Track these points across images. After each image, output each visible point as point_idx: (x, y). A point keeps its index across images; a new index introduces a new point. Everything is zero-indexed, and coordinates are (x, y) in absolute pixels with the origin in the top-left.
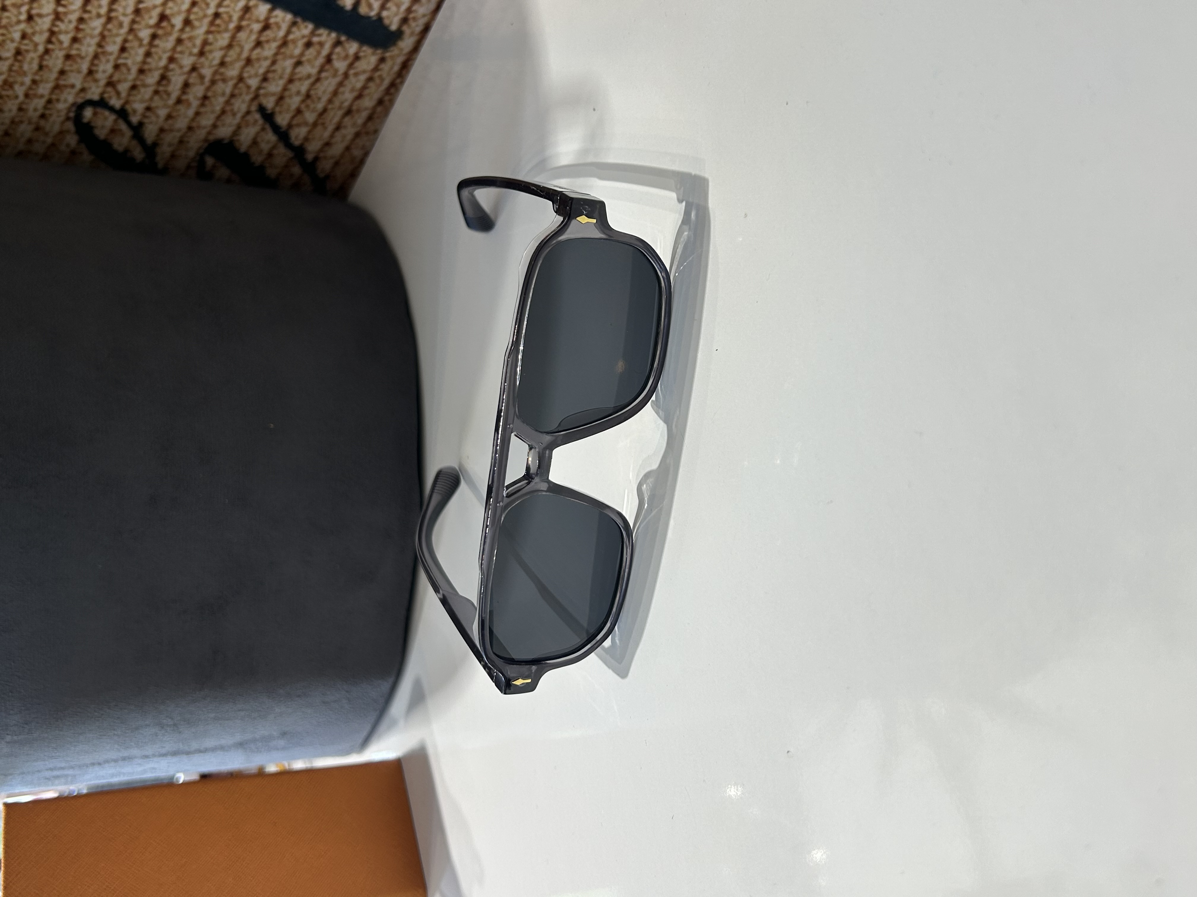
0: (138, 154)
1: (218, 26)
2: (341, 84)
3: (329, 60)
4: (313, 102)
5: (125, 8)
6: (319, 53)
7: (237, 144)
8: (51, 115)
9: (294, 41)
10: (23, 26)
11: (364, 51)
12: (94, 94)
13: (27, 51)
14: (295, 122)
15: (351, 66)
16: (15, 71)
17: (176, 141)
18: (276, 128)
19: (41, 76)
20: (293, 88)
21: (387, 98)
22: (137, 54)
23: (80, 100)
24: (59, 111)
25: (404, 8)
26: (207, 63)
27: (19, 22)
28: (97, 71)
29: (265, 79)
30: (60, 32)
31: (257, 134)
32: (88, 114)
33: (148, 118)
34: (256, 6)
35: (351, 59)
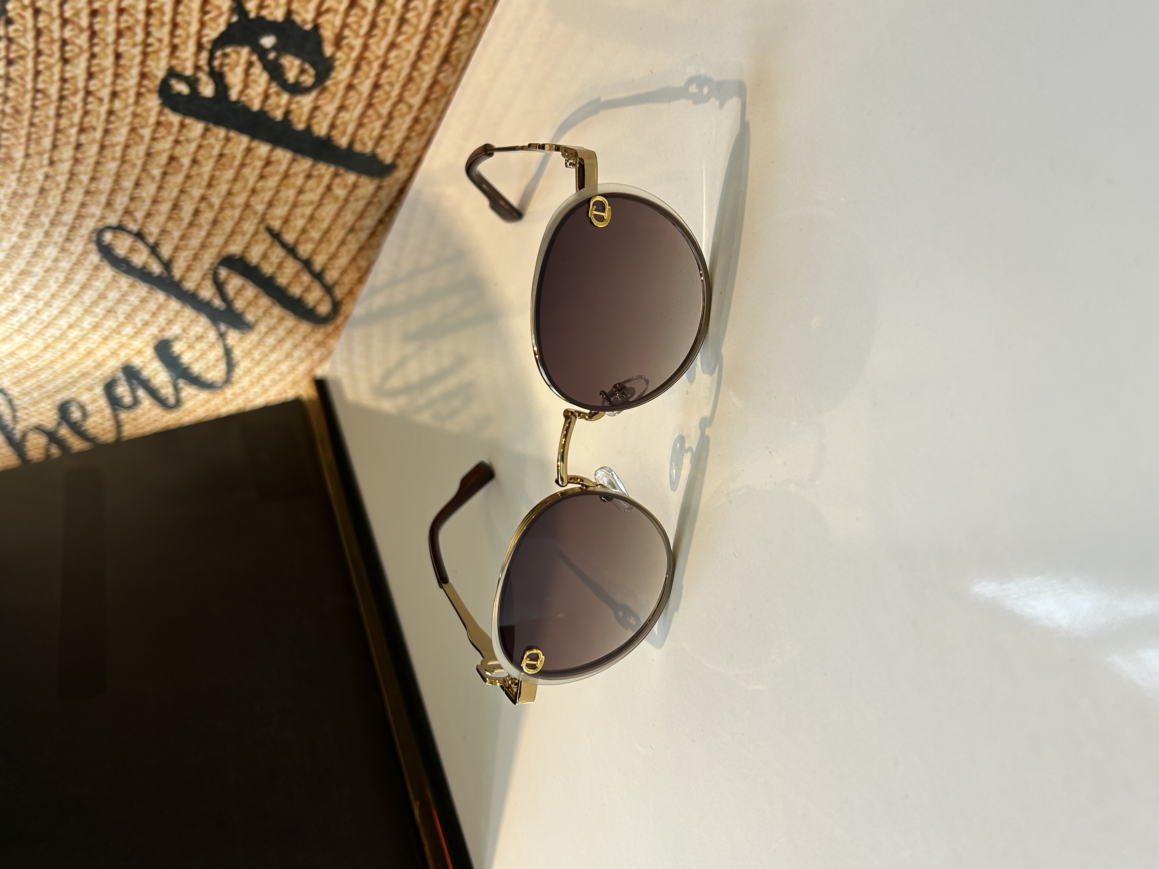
0: (156, 268)
1: (223, 165)
2: (342, 209)
3: (329, 188)
4: (317, 222)
5: (137, 152)
6: (319, 183)
7: (247, 259)
8: (75, 239)
10: (46, 169)
11: (362, 181)
12: (113, 220)
13: (51, 189)
14: (301, 239)
15: (351, 192)
16: (40, 205)
17: (191, 258)
18: (284, 245)
19: (65, 208)
20: (298, 211)
22: (150, 188)
23: (100, 226)
24: (82, 234)
25: (396, 145)
26: (215, 194)
27: (41, 166)
28: (114, 203)
29: (270, 204)
30: (80, 172)
31: (268, 249)
32: (108, 237)
33: (163, 239)
34: (257, 147)
35: (350, 188)
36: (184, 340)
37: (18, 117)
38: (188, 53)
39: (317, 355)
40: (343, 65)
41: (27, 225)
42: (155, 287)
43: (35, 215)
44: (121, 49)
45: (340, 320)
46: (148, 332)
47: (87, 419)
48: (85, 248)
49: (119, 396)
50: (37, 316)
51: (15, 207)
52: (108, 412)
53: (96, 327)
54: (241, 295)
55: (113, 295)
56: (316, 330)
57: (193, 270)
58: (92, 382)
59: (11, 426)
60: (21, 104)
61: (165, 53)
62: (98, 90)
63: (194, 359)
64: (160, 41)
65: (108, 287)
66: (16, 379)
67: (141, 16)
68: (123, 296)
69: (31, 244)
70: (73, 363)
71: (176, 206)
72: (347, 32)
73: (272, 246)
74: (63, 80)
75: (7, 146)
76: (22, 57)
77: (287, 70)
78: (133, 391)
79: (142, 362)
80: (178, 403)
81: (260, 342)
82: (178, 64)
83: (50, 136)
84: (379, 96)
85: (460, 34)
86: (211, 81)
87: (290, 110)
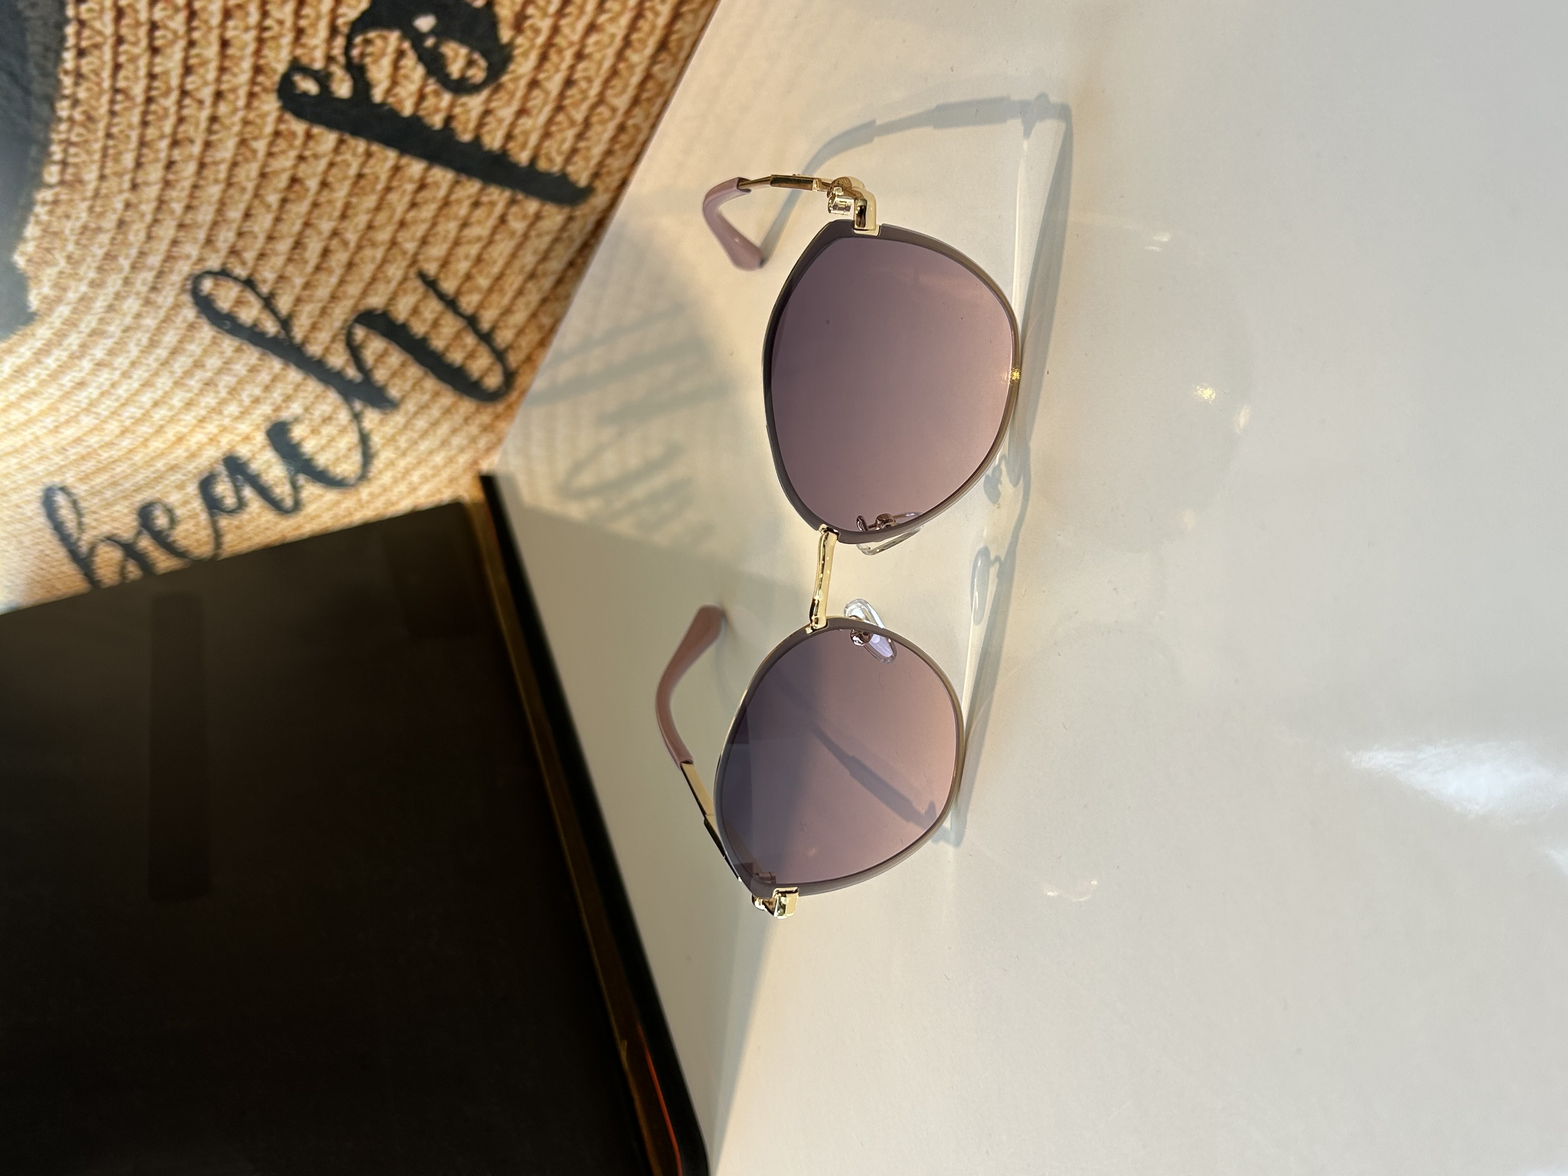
0: (271, 327)
1: (363, 188)
2: (520, 246)
3: (503, 219)
4: (486, 265)
5: (248, 171)
6: (490, 213)
7: (392, 315)
8: (163, 288)
10: (126, 195)
11: (547, 211)
12: (214, 263)
13: (133, 221)
14: (464, 288)
15: (532, 225)
16: (118, 243)
17: (317, 312)
18: (441, 296)
19: (151, 247)
20: (461, 251)
22: (264, 220)
23: (198, 271)
24: (173, 282)
25: (594, 162)
26: (351, 228)
27: (121, 192)
28: (217, 240)
29: (424, 242)
30: (171, 199)
31: (419, 301)
32: (207, 285)
33: (281, 288)
34: (408, 165)
35: (531, 220)
36: (307, 422)
37: (90, 126)
38: (317, 38)
39: (482, 443)
40: (525, 54)
41: (100, 269)
42: (269, 353)
43: (111, 256)
44: (229, 34)
45: (514, 396)
46: (258, 412)
47: (175, 527)
48: (176, 299)
49: (218, 497)
50: (113, 391)
51: (85, 246)
52: (204, 517)
53: (189, 405)
54: (383, 363)
55: (213, 362)
56: (482, 410)
57: (320, 329)
58: (184, 478)
59: (76, 536)
60: (95, 109)
61: (287, 39)
62: (197, 89)
63: (319, 448)
64: (281, 23)
65: (205, 352)
66: (82, 474)
68: (226, 363)
69: (105, 294)
70: (159, 452)
71: (298, 244)
72: (531, 10)
73: (425, 297)
74: (152, 76)
75: (76, 165)
76: (97, 46)
77: (450, 61)
78: (237, 490)
79: (250, 451)
80: (298, 505)
81: (407, 426)
82: (304, 54)
83: (133, 150)
84: (572, 96)
85: (684, 12)
86: (347, 77)
87: (453, 116)
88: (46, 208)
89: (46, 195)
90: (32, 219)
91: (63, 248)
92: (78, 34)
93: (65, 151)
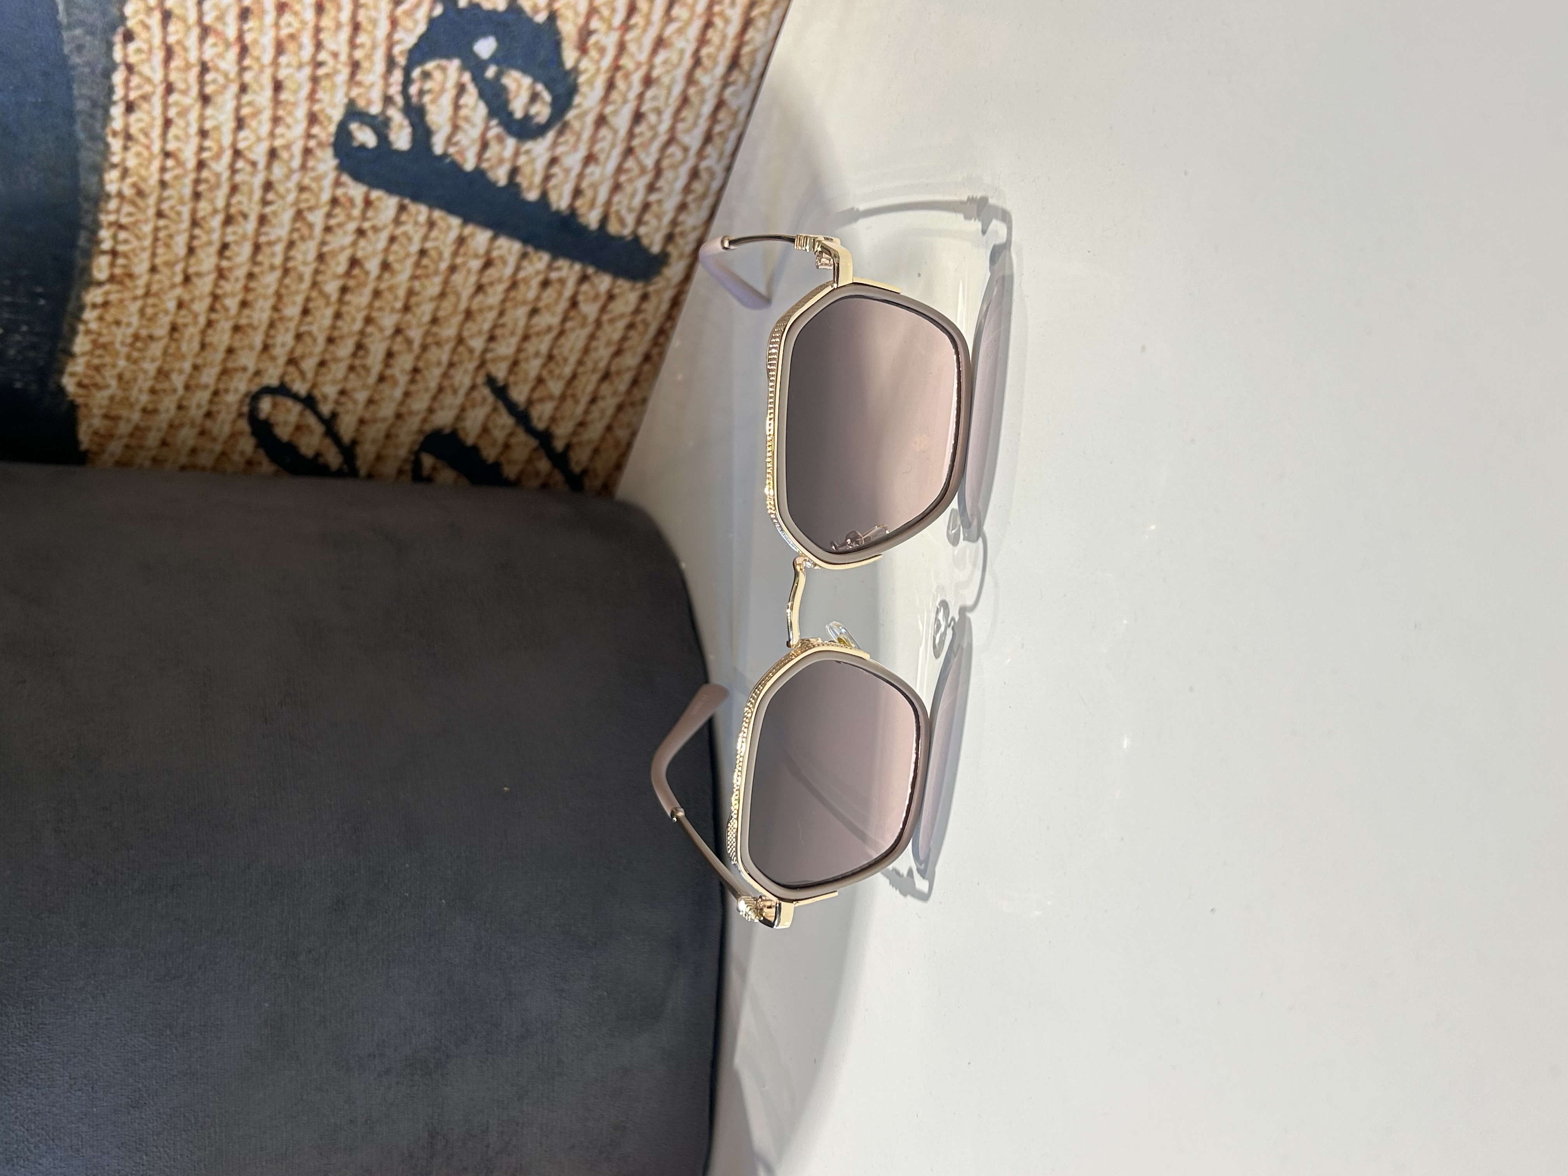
0: (333, 458)
1: (426, 267)
2: (592, 337)
3: (574, 303)
4: (557, 364)
5: (305, 253)
6: (560, 294)
7: (461, 434)
8: (218, 412)
9: (526, 281)
10: (178, 291)
11: (620, 287)
12: (272, 379)
13: (185, 325)
14: (536, 396)
15: (603, 309)
16: (170, 355)
17: (382, 435)
18: (511, 407)
19: (205, 358)
20: (531, 347)
21: (655, 351)
22: (323, 316)
23: (255, 388)
24: (228, 406)
25: (667, 219)
26: (414, 322)
27: (173, 286)
28: (274, 346)
29: (492, 338)
30: (225, 295)
31: (488, 417)
32: (265, 406)
33: (343, 406)
34: (472, 235)
35: (603, 299)
37: (140, 202)
38: (374, 74)
40: (591, 82)
41: (153, 391)
43: (164, 374)
44: (282, 74)
48: (235, 425)
51: (136, 362)
57: (385, 459)
60: (145, 179)
61: (342, 77)
64: (335, 55)
67: (309, 15)
69: (159, 426)
71: (360, 347)
72: (595, 24)
74: (203, 134)
75: (125, 256)
76: (145, 98)
77: (511, 96)
82: (359, 95)
83: (185, 231)
84: (641, 134)
85: (755, 16)
86: (406, 123)
87: (517, 167)
88: (96, 313)
89: (94, 296)
90: (81, 328)
91: (114, 366)
92: (127, 82)
93: (115, 237)
